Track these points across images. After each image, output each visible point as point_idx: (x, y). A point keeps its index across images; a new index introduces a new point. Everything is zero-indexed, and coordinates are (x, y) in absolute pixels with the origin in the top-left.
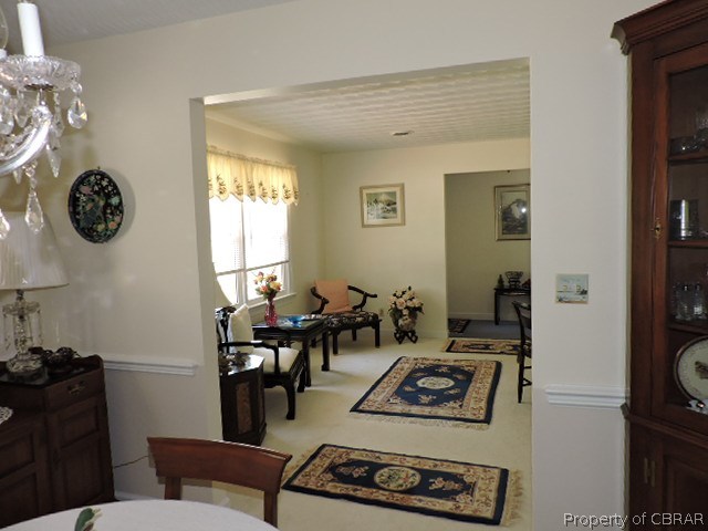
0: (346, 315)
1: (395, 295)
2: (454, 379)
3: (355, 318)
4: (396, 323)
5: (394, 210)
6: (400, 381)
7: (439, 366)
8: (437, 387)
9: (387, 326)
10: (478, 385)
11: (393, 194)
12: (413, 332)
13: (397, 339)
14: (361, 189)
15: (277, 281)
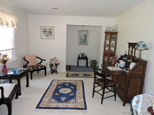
0: (36, 66)
1: (51, 60)
2: (71, 89)
3: (38, 67)
4: (51, 68)
5: (51, 34)
6: (54, 90)
7: (66, 83)
8: (66, 93)
9: (48, 69)
10: (79, 91)
11: (51, 29)
12: (56, 71)
13: (51, 73)
14: (41, 27)
15: (8, 57)
